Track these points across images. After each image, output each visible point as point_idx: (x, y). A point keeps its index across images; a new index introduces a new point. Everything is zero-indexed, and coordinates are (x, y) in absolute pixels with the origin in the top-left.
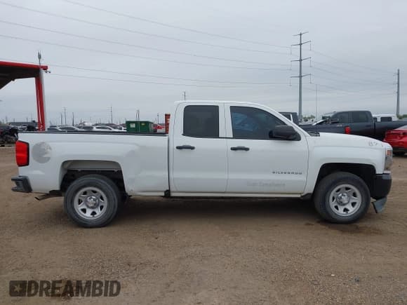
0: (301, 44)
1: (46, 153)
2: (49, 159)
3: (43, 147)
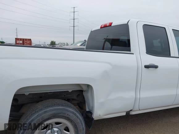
0: (74, 12)
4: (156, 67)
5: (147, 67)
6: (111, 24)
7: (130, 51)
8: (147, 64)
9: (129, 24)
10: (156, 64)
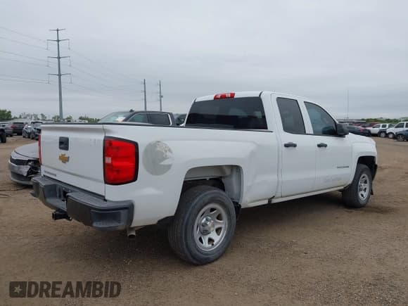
0: (58, 41)
1: (165, 159)
2: (169, 167)
3: (158, 149)
4: (295, 146)
5: (287, 146)
6: (232, 95)
7: (267, 128)
8: (287, 143)
9: (261, 96)
10: (294, 143)
